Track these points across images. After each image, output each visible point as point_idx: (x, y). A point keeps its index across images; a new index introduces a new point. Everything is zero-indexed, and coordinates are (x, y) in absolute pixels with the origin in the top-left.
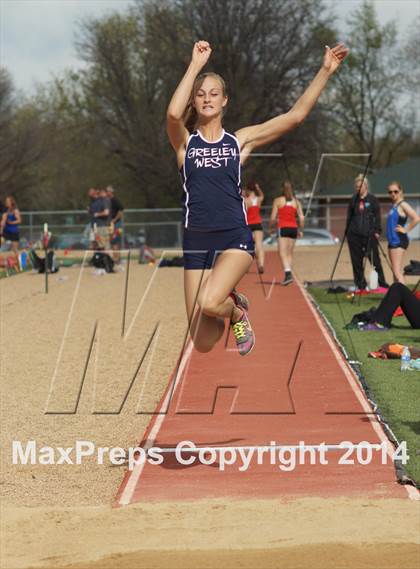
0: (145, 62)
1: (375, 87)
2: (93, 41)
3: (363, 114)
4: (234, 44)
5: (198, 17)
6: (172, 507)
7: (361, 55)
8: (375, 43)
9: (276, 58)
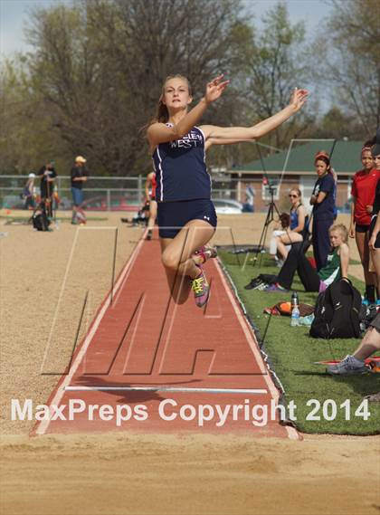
0: (85, 49)
1: (285, 78)
2: (40, 28)
3: (273, 101)
4: (163, 36)
5: (133, 11)
6: (82, 438)
7: (273, 49)
8: (285, 40)
9: (199, 49)
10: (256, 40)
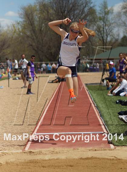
0: (39, 19)
1: (107, 26)
2: (23, 12)
3: (104, 34)
4: (65, 14)
5: (55, 5)
7: (103, 16)
8: (107, 13)
9: (78, 17)
10: (97, 13)
